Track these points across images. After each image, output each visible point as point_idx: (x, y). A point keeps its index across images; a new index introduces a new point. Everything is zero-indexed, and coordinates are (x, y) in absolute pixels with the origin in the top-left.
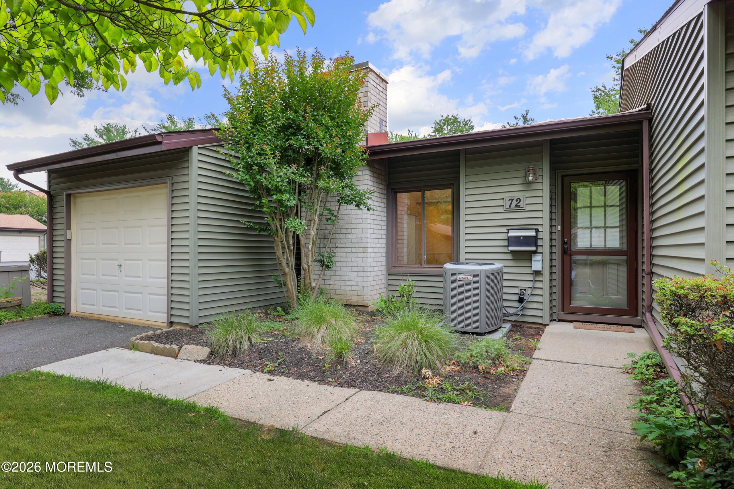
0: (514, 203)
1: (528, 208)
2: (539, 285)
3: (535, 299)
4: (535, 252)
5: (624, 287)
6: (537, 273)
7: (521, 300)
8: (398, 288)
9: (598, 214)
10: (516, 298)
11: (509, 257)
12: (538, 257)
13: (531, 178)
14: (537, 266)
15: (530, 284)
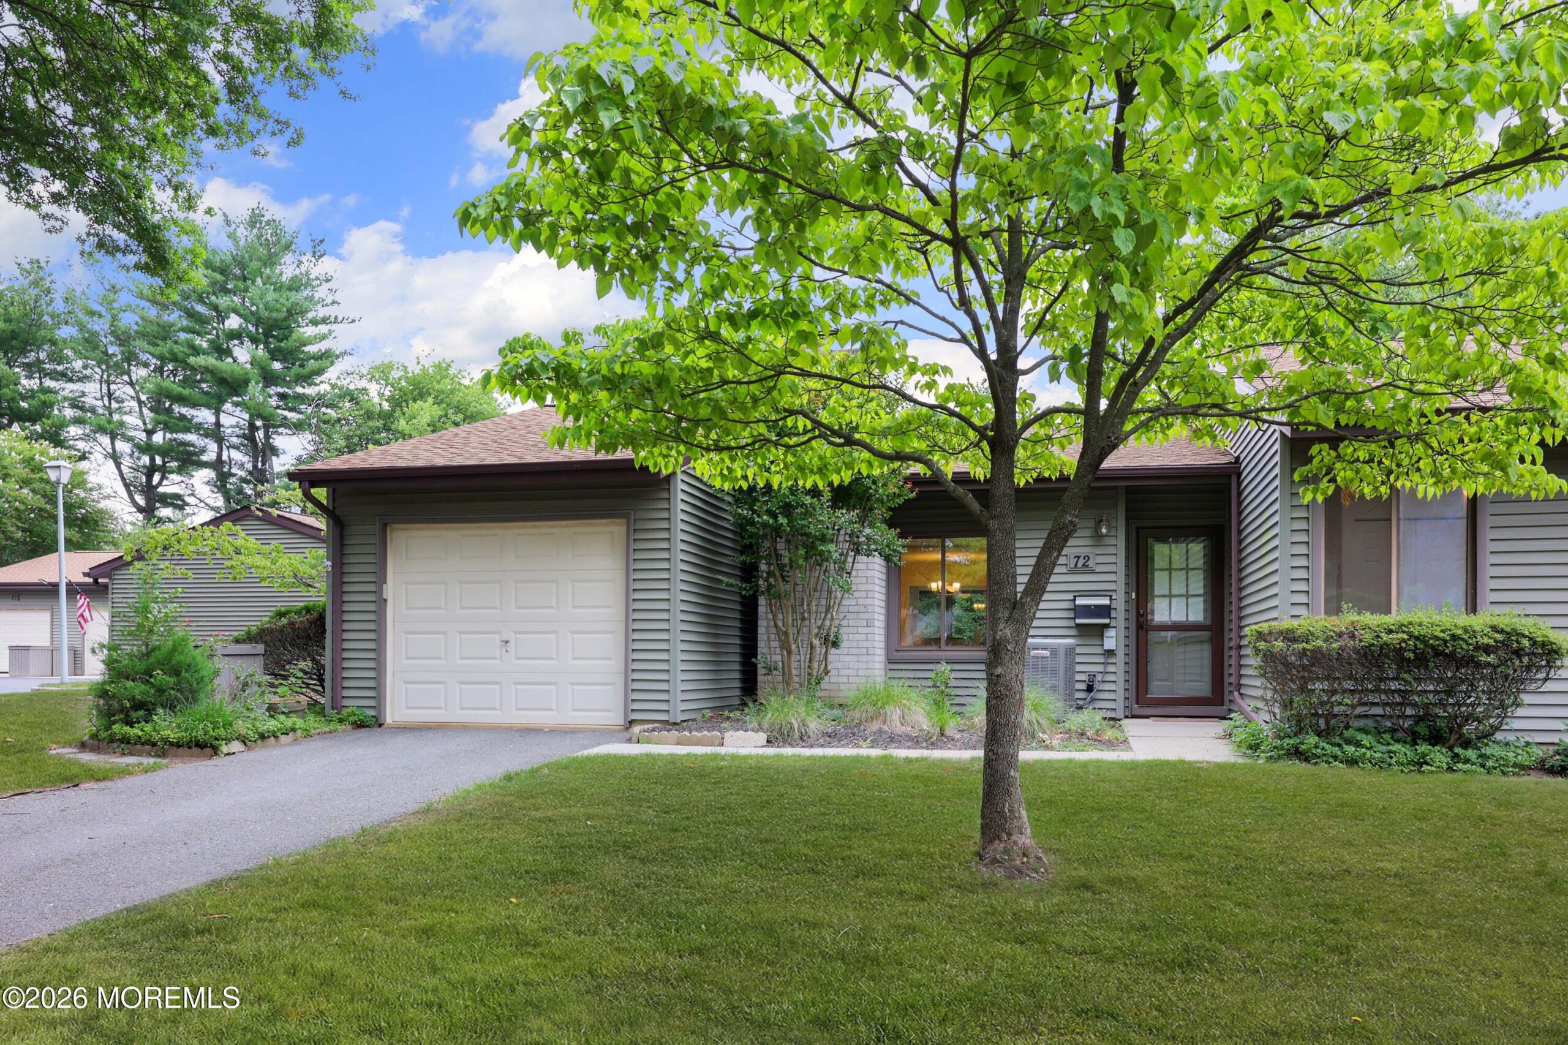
0: (1081, 561)
1: (1099, 569)
2: (1111, 668)
3: (1107, 687)
4: (1107, 626)
5: (1207, 671)
6: (1110, 653)
7: (1090, 689)
8: (932, 675)
9: (1179, 577)
10: (1083, 686)
11: (1073, 632)
12: (1111, 633)
13: (1104, 531)
14: (1110, 643)
15: (1100, 668)
